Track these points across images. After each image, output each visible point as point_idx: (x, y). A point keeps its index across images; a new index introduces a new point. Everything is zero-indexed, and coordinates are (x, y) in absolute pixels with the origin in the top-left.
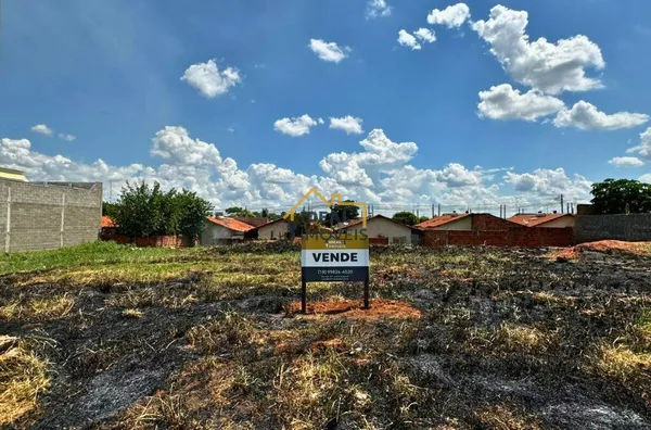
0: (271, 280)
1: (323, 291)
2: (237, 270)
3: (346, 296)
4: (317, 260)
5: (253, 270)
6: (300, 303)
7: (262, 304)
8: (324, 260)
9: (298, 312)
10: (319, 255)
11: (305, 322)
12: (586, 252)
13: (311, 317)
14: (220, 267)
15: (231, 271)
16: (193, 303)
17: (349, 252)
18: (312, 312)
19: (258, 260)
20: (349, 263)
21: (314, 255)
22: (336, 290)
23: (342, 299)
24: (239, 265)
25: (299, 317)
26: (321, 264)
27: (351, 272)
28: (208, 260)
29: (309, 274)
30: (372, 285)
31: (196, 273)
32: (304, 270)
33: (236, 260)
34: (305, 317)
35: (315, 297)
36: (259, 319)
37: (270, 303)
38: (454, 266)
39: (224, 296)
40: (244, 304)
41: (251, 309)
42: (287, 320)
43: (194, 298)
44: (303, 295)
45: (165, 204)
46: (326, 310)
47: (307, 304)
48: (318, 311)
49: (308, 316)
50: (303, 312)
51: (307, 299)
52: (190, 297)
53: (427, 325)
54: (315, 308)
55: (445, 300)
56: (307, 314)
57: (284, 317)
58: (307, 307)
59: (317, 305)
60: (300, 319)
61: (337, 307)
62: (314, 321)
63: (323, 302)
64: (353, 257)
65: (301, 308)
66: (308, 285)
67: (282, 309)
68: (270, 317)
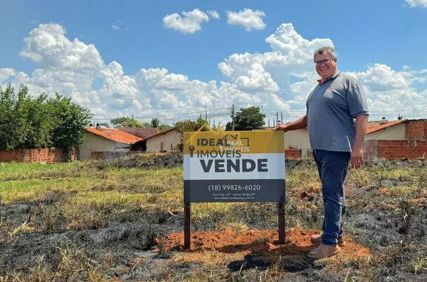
0: (153, 200)
1: (217, 217)
2: (110, 188)
3: (252, 223)
4: (206, 169)
5: (132, 189)
6: (182, 235)
7: (125, 236)
8: (217, 170)
9: (177, 249)
10: (210, 162)
11: (185, 266)
13: (195, 257)
14: (90, 184)
15: (102, 190)
16: (27, 234)
17: (255, 157)
18: (199, 248)
19: (141, 176)
20: (255, 175)
21: (202, 162)
22: (237, 215)
23: (244, 227)
25: (178, 257)
26: (212, 175)
27: (258, 187)
28: (79, 176)
29: (194, 191)
30: (288, 207)
31: (56, 192)
32: (188, 185)
33: (113, 176)
34: (187, 257)
35: (205, 224)
36: (117, 261)
37: (138, 235)
38: (395, 182)
39: (74, 223)
40: (98, 237)
41: (108, 244)
42: (159, 261)
43: (31, 226)
44: (186, 221)
45: (33, 112)
46: (220, 245)
47: (192, 235)
48: (209, 246)
49: (192, 255)
50: (186, 248)
51: (192, 228)
52: (24, 226)
53: (386, 275)
54: (205, 242)
55: (403, 231)
56: (192, 251)
57: (155, 257)
58: (192, 240)
59: (208, 237)
60: (180, 261)
61: (238, 241)
62: (200, 264)
63: (216, 233)
64: (262, 165)
65: (182, 242)
66: (194, 207)
67: (156, 244)
68: (135, 256)
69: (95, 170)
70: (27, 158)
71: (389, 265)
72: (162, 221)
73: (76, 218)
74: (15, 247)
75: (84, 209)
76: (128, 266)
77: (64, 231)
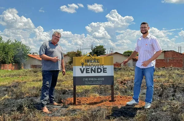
0: (59, 85)
1: (87, 91)
2: (40, 80)
3: (100, 94)
4: (82, 72)
6: (73, 98)
8: (87, 72)
9: (71, 104)
10: (84, 69)
11: (74, 110)
14: (31, 79)
17: (102, 67)
18: (80, 103)
20: (102, 74)
21: (81, 69)
22: (94, 90)
23: (98, 95)
25: (71, 107)
26: (85, 74)
27: (103, 79)
29: (77, 81)
30: (115, 87)
31: (17, 82)
32: (75, 78)
33: (41, 76)
34: (75, 107)
35: (82, 94)
39: (27, 95)
40: (38, 100)
42: (64, 109)
43: (9, 96)
44: (74, 93)
45: (5, 48)
46: (88, 102)
47: (77, 99)
48: (84, 103)
49: (77, 106)
50: (74, 104)
51: (77, 96)
52: (6, 96)
53: (153, 112)
54: (81, 101)
55: (160, 96)
56: (77, 105)
57: (62, 107)
58: (77, 101)
59: (83, 99)
60: (72, 109)
61: (95, 101)
62: (80, 110)
63: (86, 98)
64: (104, 70)
65: (73, 102)
66: (77, 87)
67: (62, 102)
68: (54, 107)
69: (33, 73)
70: (2, 68)
71: (154, 109)
72: (64, 93)
73: (28, 93)
74: (4, 104)
75: (30, 89)
76: (51, 111)
77: (23, 98)
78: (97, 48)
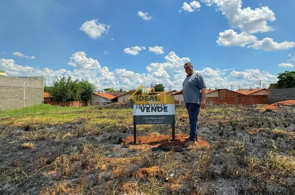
0: (121, 122)
1: (147, 130)
2: (104, 117)
3: (161, 132)
4: (143, 111)
5: (112, 117)
6: (133, 138)
7: (110, 138)
8: (147, 111)
9: (131, 143)
10: (144, 108)
11: (134, 151)
12: (281, 106)
13: (138, 147)
14: (95, 116)
16: (70, 137)
18: (140, 143)
19: (116, 112)
20: (163, 113)
21: (141, 108)
22: (155, 129)
23: (158, 134)
24: (105, 115)
25: (131, 147)
26: (145, 113)
27: (164, 118)
28: (91, 112)
29: (138, 120)
30: (176, 125)
32: (135, 117)
33: (105, 112)
34: (135, 147)
35: (142, 133)
36: (106, 149)
37: (115, 137)
39: (89, 133)
40: (99, 138)
41: (103, 141)
42: (124, 149)
43: (71, 134)
44: (135, 132)
45: (73, 86)
46: (148, 142)
47: (137, 138)
48: (144, 142)
49: (137, 146)
50: (134, 143)
51: (137, 135)
52: (69, 134)
53: (216, 154)
54: (142, 140)
55: (221, 135)
56: (137, 145)
57: (122, 147)
58: (137, 140)
59: (143, 138)
60: (132, 149)
61: (155, 140)
62: (141, 150)
63: (147, 137)
64: (165, 109)
65: (133, 141)
66: (137, 126)
67: (122, 141)
68: (114, 147)
69: (98, 110)
70: (71, 105)
71: (217, 149)
72: (124, 132)
73: (90, 131)
74: (65, 143)
75: (93, 126)
76: (111, 151)
77: (85, 136)
78: (157, 86)
